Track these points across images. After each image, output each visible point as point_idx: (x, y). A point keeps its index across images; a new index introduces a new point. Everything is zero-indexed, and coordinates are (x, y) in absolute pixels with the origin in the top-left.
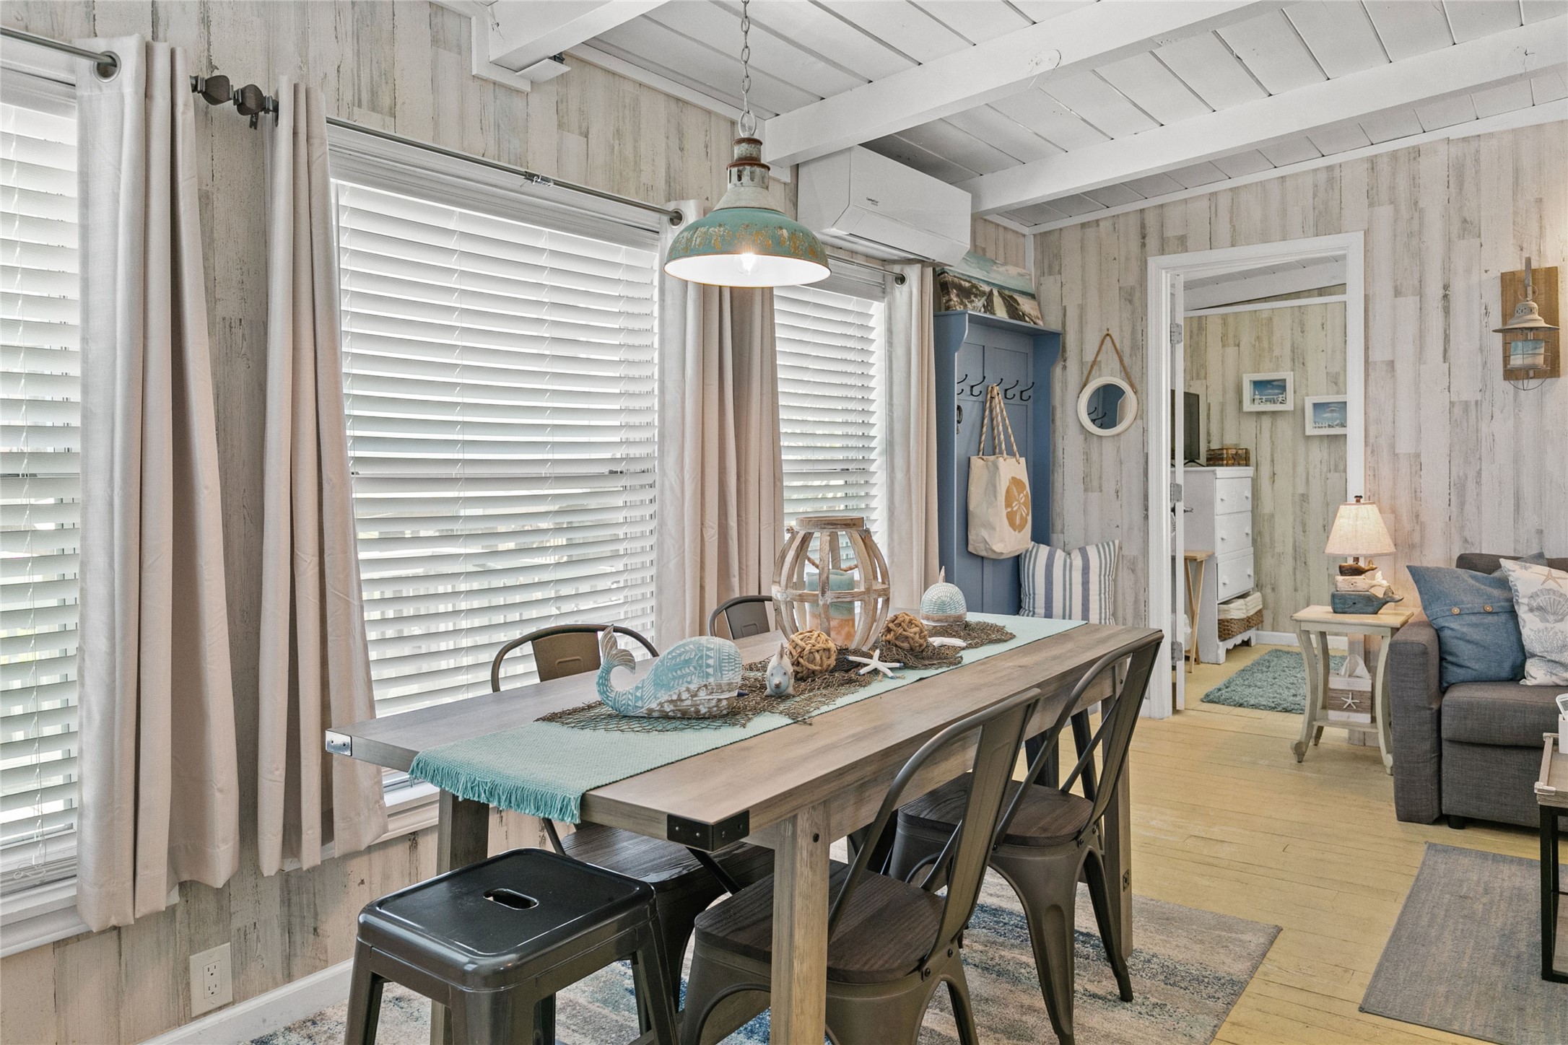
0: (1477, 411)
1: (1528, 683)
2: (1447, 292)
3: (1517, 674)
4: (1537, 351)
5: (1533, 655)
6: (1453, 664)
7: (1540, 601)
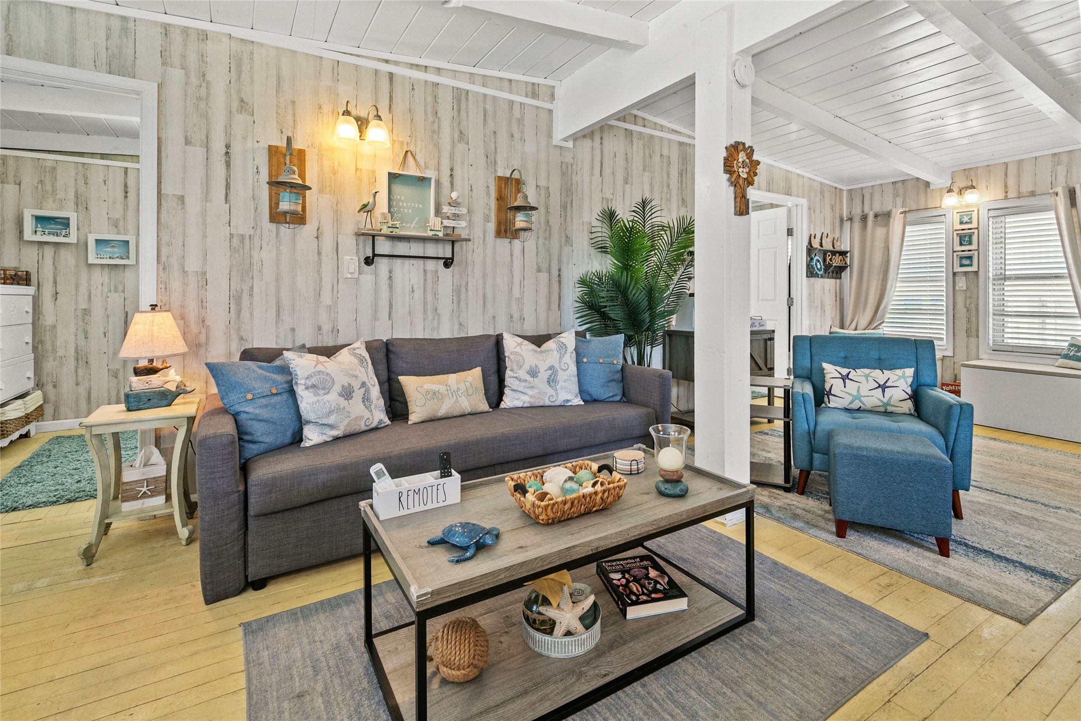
0: (250, 242)
1: (307, 445)
2: (228, 150)
3: (297, 438)
4: (298, 202)
5: (308, 422)
6: (248, 441)
7: (313, 381)
